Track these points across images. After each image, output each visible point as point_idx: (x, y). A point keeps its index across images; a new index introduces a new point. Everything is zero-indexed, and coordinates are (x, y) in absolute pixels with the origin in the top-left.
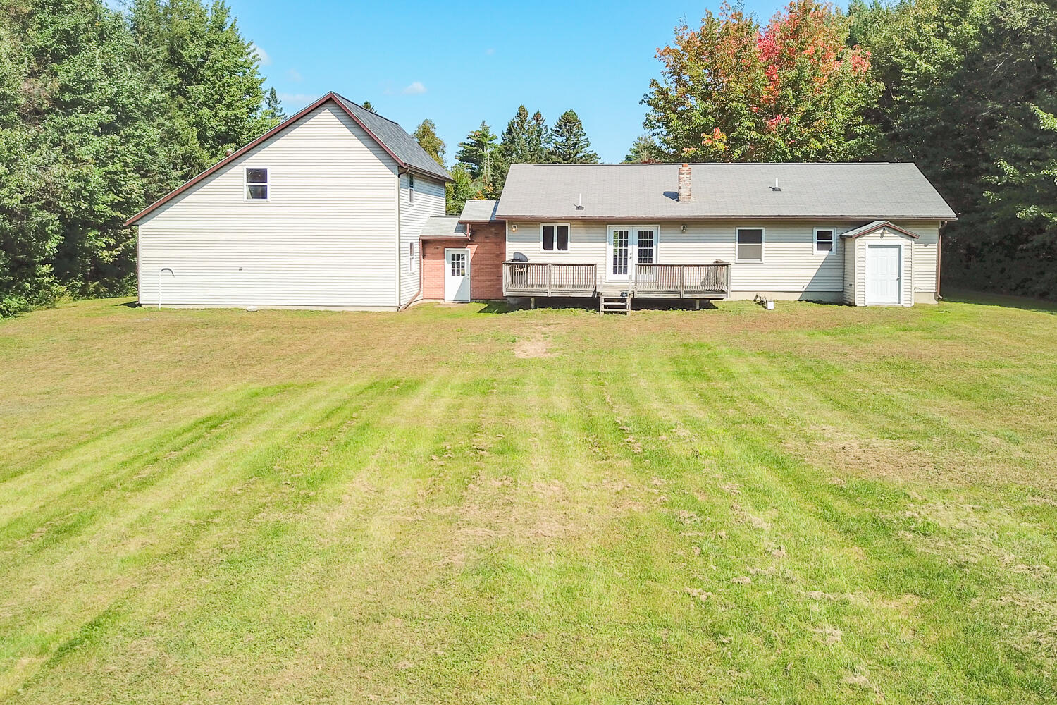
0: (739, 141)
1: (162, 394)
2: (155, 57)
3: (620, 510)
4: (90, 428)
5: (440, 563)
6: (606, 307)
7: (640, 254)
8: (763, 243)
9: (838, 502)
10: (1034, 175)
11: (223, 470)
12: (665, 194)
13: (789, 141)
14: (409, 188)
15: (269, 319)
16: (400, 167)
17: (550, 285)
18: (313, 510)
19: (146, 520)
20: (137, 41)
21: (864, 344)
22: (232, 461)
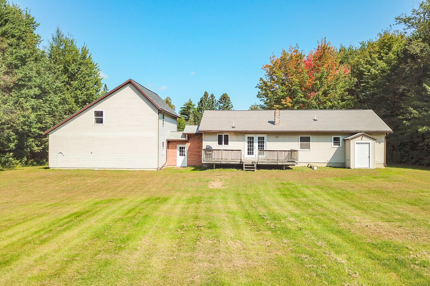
0: (297, 102)
1: (56, 203)
2: (58, 69)
3: (272, 254)
4: (23, 217)
5: (188, 280)
6: (246, 168)
7: (259, 146)
8: (311, 142)
9: (375, 251)
10: (425, 113)
11: (81, 235)
12: (269, 122)
13: (318, 102)
14: (163, 119)
15: (103, 173)
16: (159, 110)
17: (222, 159)
18: (124, 254)
19: (43, 258)
20: (51, 62)
21: (360, 183)
22: (85, 231)
